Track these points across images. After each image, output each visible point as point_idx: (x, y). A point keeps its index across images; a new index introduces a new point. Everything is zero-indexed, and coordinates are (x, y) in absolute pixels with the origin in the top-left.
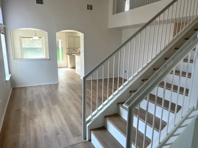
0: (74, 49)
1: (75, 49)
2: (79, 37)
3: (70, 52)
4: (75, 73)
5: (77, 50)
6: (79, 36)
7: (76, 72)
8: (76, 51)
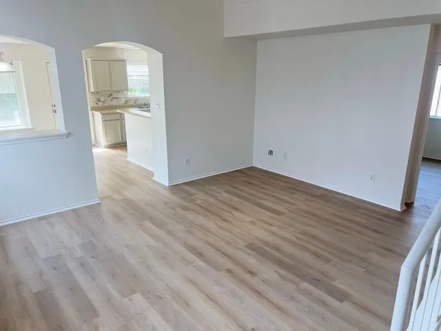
0: (111, 95)
1: (114, 96)
2: (124, 61)
3: (100, 104)
4: (128, 163)
5: (120, 95)
6: (121, 58)
7: (129, 159)
8: (116, 98)
